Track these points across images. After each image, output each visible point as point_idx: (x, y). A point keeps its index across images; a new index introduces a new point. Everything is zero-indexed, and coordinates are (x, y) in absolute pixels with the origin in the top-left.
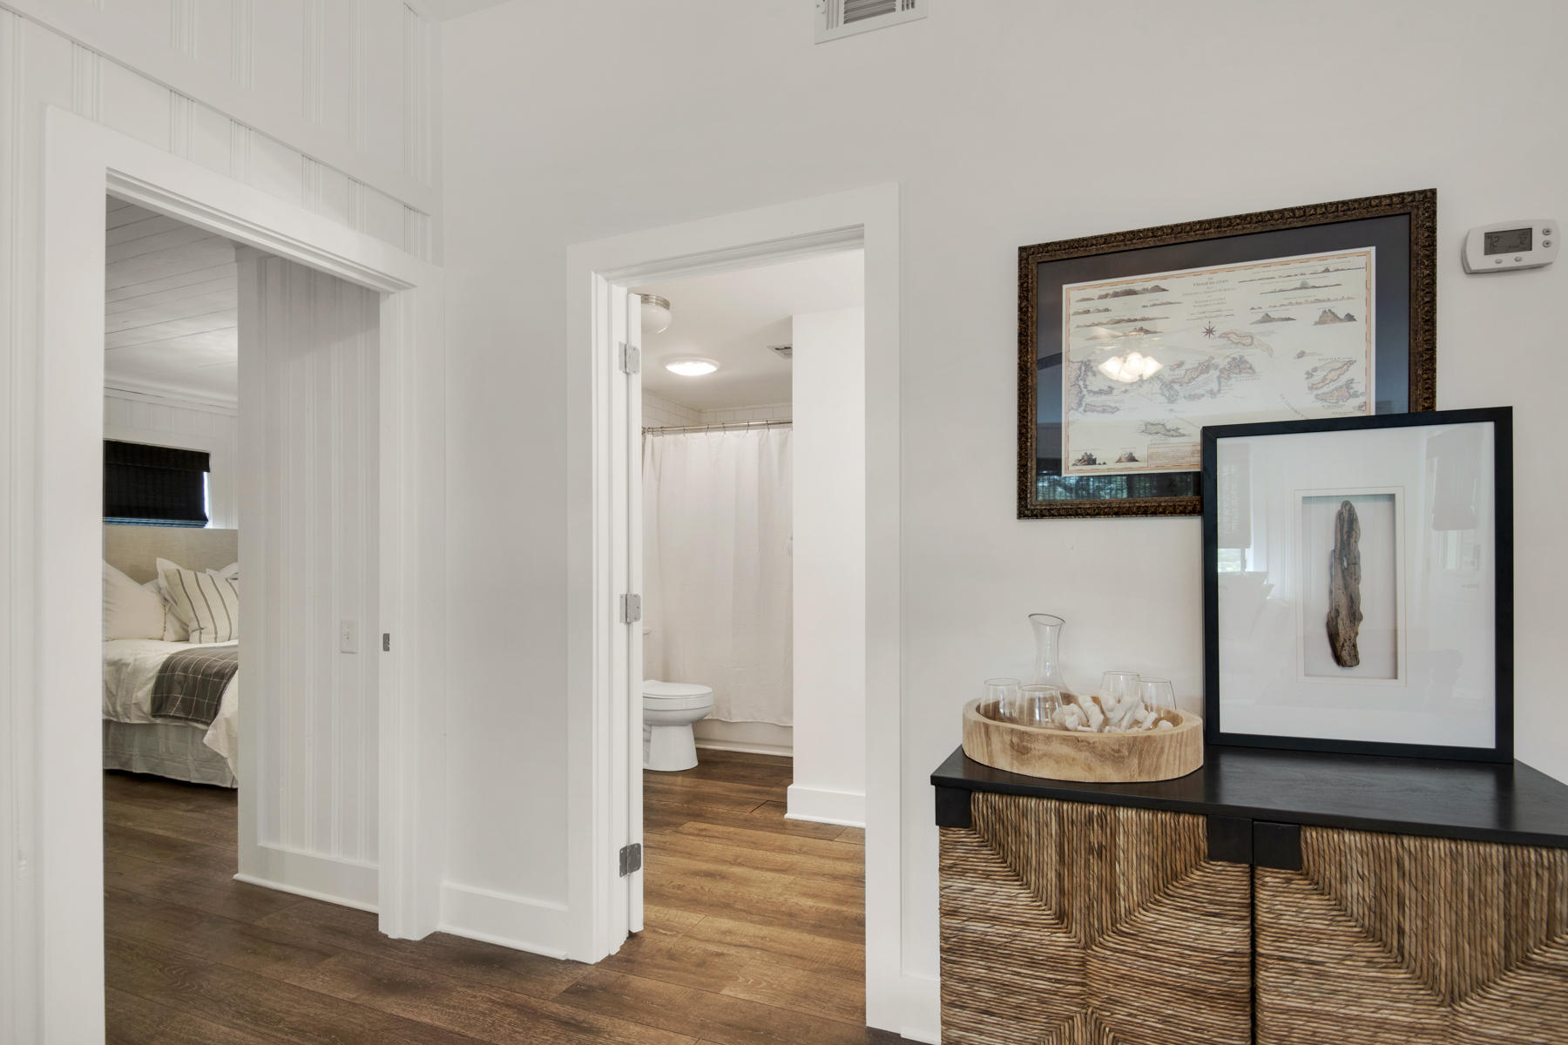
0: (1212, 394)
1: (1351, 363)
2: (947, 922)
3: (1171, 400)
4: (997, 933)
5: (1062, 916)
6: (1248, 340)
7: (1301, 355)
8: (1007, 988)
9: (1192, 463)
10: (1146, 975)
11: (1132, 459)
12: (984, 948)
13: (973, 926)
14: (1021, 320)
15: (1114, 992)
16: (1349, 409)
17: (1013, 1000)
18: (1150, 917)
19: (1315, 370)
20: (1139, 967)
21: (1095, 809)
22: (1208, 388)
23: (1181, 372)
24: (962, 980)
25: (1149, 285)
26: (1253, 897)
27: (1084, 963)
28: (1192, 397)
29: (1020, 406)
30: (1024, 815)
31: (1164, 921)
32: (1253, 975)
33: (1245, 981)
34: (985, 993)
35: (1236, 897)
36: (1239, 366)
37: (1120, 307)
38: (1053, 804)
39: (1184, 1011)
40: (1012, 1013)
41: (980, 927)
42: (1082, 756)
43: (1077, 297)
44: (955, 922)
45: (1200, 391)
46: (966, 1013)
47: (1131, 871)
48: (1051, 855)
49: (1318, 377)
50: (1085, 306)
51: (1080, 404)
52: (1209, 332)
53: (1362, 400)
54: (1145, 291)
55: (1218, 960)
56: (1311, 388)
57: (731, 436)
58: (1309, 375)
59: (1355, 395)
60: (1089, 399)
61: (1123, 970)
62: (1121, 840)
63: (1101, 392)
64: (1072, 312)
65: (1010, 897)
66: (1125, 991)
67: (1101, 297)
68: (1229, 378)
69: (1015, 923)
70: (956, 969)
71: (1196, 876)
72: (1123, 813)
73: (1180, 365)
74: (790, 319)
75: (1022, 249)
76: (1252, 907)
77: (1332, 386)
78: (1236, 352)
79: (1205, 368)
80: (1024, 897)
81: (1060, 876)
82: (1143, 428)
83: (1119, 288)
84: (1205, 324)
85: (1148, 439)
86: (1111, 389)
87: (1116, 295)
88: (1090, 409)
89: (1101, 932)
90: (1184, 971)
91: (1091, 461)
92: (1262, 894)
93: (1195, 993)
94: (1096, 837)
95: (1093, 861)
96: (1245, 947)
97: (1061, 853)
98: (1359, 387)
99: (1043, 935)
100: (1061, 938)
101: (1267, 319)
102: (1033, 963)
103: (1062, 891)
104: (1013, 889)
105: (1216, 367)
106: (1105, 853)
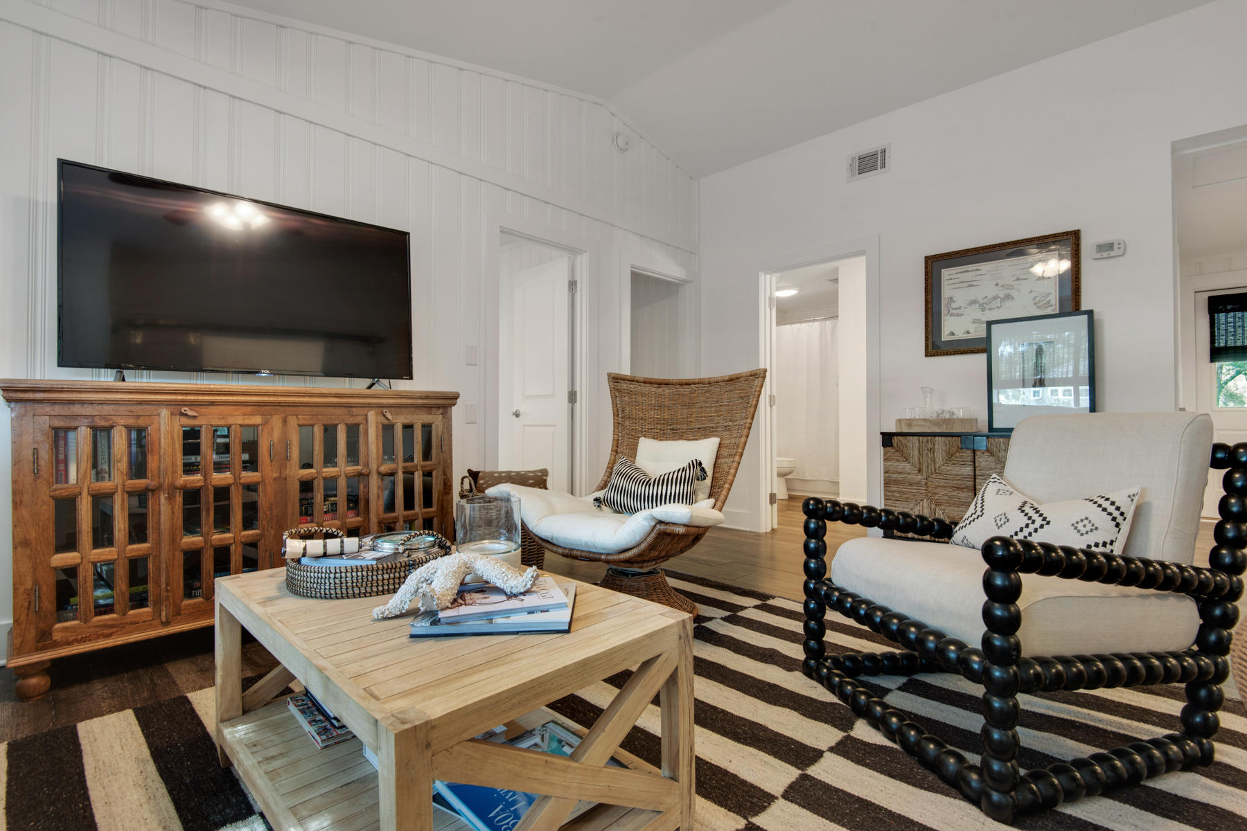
0: (998, 307)
1: (1049, 294)
2: (886, 475)
3: (983, 310)
4: (899, 477)
5: (920, 470)
6: (1011, 287)
7: (1031, 292)
8: (903, 493)
9: (984, 335)
10: (943, 484)
11: (968, 332)
12: (896, 482)
13: (893, 475)
14: (926, 283)
15: (935, 491)
16: (1049, 311)
17: (905, 496)
18: (945, 467)
19: (1036, 297)
20: (942, 483)
21: (929, 438)
22: (997, 305)
23: (986, 300)
24: (890, 492)
25: (974, 268)
26: (974, 459)
27: (926, 484)
28: (990, 309)
29: (926, 315)
30: (908, 441)
31: (948, 468)
32: (975, 482)
33: (972, 483)
34: (897, 495)
35: (969, 459)
36: (1008, 297)
37: (963, 277)
38: (917, 437)
39: (954, 493)
40: (904, 500)
41: (895, 476)
42: (928, 424)
43: (946, 273)
44: (888, 475)
45: (994, 307)
46: (890, 501)
47: (940, 455)
48: (916, 452)
49: (1037, 300)
50: (950, 277)
51: (948, 313)
52: (997, 285)
53: (1053, 308)
54: (973, 271)
55: (963, 478)
56: (1035, 304)
57: (804, 326)
58: (1034, 299)
59: (1051, 306)
60: (952, 311)
61: (937, 484)
62: (936, 446)
63: (956, 309)
64: (945, 279)
65: (904, 466)
66: (939, 490)
67: (956, 274)
68: (1004, 302)
69: (905, 474)
70: (888, 488)
71: (958, 454)
72: (937, 438)
73: (986, 297)
74: (838, 268)
75: (926, 257)
76: (974, 462)
77: (1042, 303)
78: (1007, 292)
79: (995, 298)
80: (908, 466)
81: (919, 459)
82: (972, 321)
83: (962, 270)
84: (995, 282)
85: (974, 325)
86: (960, 307)
87: (962, 272)
88: (952, 315)
89: (931, 474)
90: (955, 482)
91: (952, 334)
92: (977, 458)
93: (958, 488)
94: (930, 446)
95: (929, 453)
96: (971, 473)
97: (919, 451)
98: (1053, 303)
99: (914, 476)
100: (920, 477)
101: (1018, 279)
102: (911, 485)
103: (920, 463)
104: (905, 464)
105: (999, 297)
106: (932, 450)
